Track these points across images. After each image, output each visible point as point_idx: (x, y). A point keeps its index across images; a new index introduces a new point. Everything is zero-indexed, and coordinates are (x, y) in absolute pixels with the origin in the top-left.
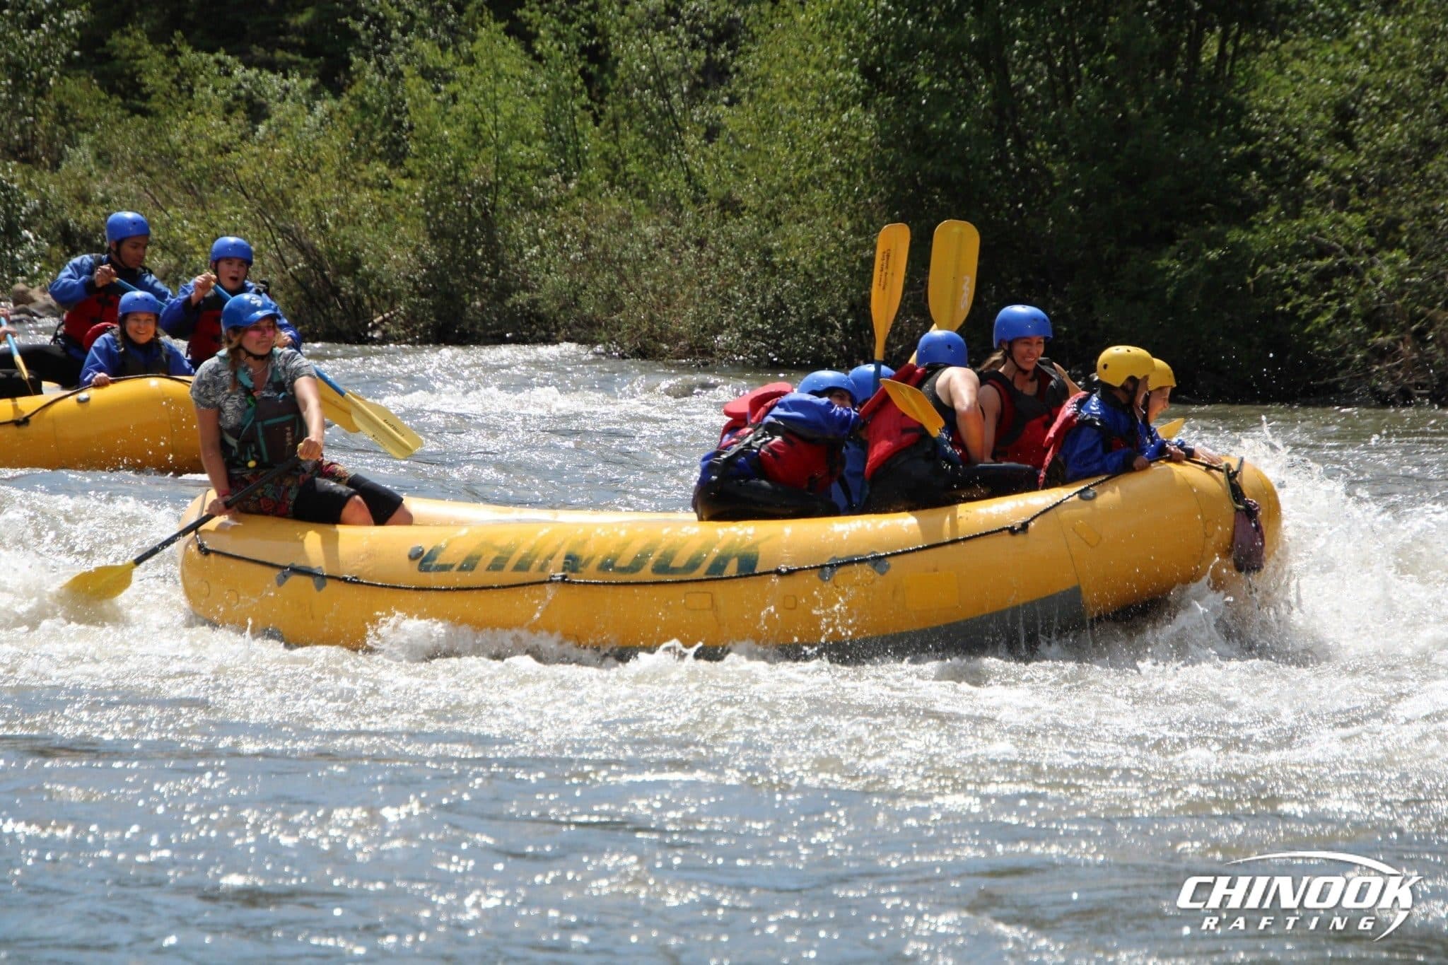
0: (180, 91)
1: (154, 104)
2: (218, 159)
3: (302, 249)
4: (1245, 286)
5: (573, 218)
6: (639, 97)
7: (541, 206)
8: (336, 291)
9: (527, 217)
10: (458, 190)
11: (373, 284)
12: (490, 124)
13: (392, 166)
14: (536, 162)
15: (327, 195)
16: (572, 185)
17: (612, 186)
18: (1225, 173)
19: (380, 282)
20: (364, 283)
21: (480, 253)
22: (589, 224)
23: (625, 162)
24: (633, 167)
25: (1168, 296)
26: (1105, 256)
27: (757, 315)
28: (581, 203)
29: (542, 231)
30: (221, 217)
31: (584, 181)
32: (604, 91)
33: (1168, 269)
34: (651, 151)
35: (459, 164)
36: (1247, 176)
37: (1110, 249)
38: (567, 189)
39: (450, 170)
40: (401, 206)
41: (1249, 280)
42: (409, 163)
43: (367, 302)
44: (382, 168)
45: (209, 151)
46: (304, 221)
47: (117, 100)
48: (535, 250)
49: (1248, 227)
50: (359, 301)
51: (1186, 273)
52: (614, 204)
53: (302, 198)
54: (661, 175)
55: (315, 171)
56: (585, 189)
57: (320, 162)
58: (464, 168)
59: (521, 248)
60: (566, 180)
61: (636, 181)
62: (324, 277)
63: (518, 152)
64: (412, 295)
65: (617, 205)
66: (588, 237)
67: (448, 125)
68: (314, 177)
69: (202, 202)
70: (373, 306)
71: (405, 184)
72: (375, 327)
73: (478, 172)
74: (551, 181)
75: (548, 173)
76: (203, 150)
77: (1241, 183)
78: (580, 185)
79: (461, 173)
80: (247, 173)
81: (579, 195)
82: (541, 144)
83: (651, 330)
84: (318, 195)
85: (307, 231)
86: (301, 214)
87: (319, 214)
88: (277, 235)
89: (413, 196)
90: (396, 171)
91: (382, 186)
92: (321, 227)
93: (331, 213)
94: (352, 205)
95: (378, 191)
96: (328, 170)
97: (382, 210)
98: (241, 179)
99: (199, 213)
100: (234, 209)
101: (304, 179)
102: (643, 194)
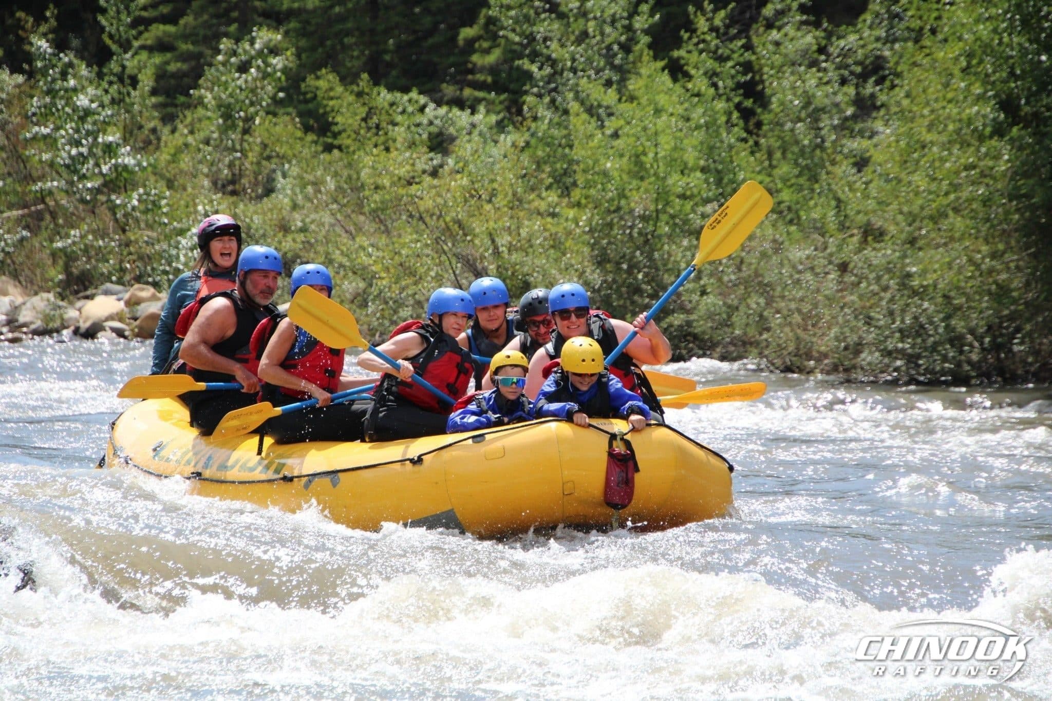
0: (369, 129)
1: (344, 140)
2: (401, 191)
6: (792, 130)
9: (685, 243)
10: (621, 218)
12: (651, 155)
13: (562, 196)
14: (695, 191)
15: (500, 224)
21: (640, 276)
24: (786, 195)
27: (897, 335)
30: (403, 245)
32: (759, 125)
34: (803, 180)
35: (622, 195)
39: (613, 199)
40: (569, 233)
42: (576, 194)
44: (553, 197)
45: (393, 184)
46: (480, 248)
47: (312, 137)
53: (478, 226)
54: (812, 203)
55: (490, 201)
57: (493, 194)
58: (626, 197)
61: (789, 209)
63: (676, 182)
67: (610, 159)
68: (488, 207)
69: (387, 231)
71: (571, 213)
73: (639, 201)
75: (706, 201)
76: (387, 183)
79: (623, 202)
80: (427, 204)
82: (699, 174)
83: (798, 349)
84: (492, 224)
85: (483, 257)
86: (477, 242)
87: (493, 241)
88: (454, 261)
89: (577, 225)
90: (566, 200)
91: (553, 215)
92: (497, 253)
93: (503, 240)
94: (524, 232)
95: (549, 219)
96: (500, 201)
97: (554, 237)
98: (422, 209)
99: (384, 241)
100: (415, 236)
101: (480, 208)
102: (795, 220)
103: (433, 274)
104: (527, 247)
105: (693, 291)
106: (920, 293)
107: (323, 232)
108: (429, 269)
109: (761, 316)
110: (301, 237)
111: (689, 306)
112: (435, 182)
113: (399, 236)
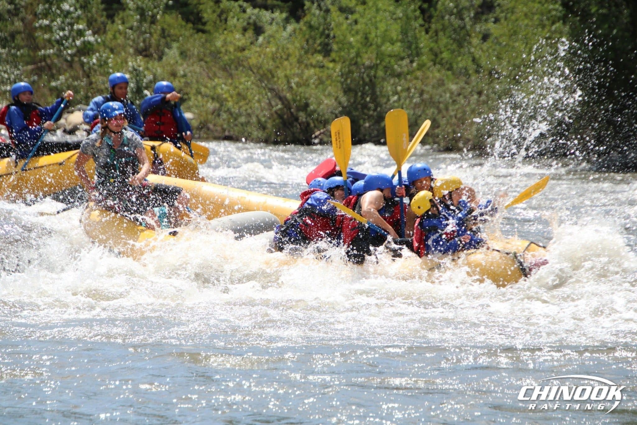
0: (221, 20)
1: (208, 27)
2: (239, 54)
3: (280, 98)
5: (415, 82)
6: (449, 19)
7: (399, 76)
8: (297, 119)
9: (392, 81)
10: (357, 68)
11: (315, 116)
12: (374, 34)
13: (325, 56)
14: (396, 53)
15: (293, 71)
16: (415, 65)
17: (435, 64)
19: (318, 114)
20: (311, 115)
21: (368, 99)
22: (423, 84)
23: (441, 52)
24: (445, 55)
28: (419, 74)
29: (399, 88)
30: (241, 83)
31: (421, 62)
32: (431, 17)
34: (454, 47)
35: (358, 55)
38: (412, 66)
39: (354, 58)
40: (329, 76)
42: (333, 55)
43: (312, 125)
44: (320, 57)
45: (235, 51)
46: (281, 85)
47: (190, 25)
48: (396, 98)
50: (308, 124)
52: (435, 74)
53: (280, 73)
54: (460, 59)
55: (287, 59)
56: (421, 67)
57: (289, 55)
58: (361, 57)
59: (388, 96)
60: (412, 62)
61: (447, 62)
62: (291, 112)
63: (387, 48)
65: (437, 74)
66: (423, 90)
67: (353, 36)
68: (286, 63)
69: (231, 76)
70: (315, 126)
71: (331, 65)
72: (316, 137)
73: (368, 58)
74: (404, 62)
75: (402, 59)
76: (232, 50)
78: (418, 64)
79: (359, 59)
80: (253, 61)
81: (418, 69)
82: (399, 44)
84: (288, 72)
85: (283, 89)
86: (279, 81)
87: (288, 81)
89: (335, 71)
90: (327, 59)
92: (290, 87)
94: (305, 76)
95: (318, 69)
96: (293, 59)
97: (320, 78)
98: (250, 64)
99: (230, 81)
100: (247, 78)
101: (281, 63)
102: (450, 69)
103: (256, 98)
108: (255, 96)
113: (238, 79)
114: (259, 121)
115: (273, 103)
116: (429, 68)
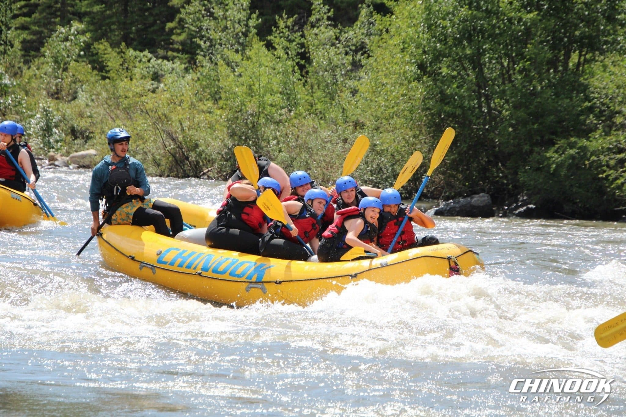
0: (123, 69)
1: (111, 74)
2: (137, 99)
3: (173, 140)
4: (585, 165)
5: (292, 128)
6: (323, 76)
7: (278, 123)
8: (187, 158)
9: (272, 127)
10: (242, 115)
11: (203, 156)
12: (257, 86)
13: (214, 104)
14: (277, 103)
15: (185, 116)
16: (292, 113)
17: (310, 114)
18: (579, 115)
19: (206, 154)
20: (200, 155)
21: (251, 143)
22: (299, 131)
23: (315, 104)
24: (319, 106)
25: (552, 169)
26: (524, 151)
27: (370, 173)
28: (295, 121)
29: (278, 134)
30: (138, 125)
31: (297, 112)
32: (307, 73)
33: (552, 157)
34: (327, 99)
35: (243, 104)
36: (588, 116)
37: (527, 147)
38: (290, 115)
39: (238, 106)
40: (217, 121)
41: (587, 162)
42: (221, 103)
43: (201, 164)
44: (210, 104)
45: (133, 96)
46: (175, 127)
47: (96, 72)
48: (275, 142)
49: (588, 139)
50: (198, 163)
51: (559, 159)
52: (310, 122)
53: (174, 117)
54: (331, 110)
55: (180, 105)
56: (298, 116)
57: (181, 102)
58: (245, 105)
59: (269, 141)
60: (290, 111)
61: (321, 112)
62: (182, 152)
63: (268, 99)
64: (221, 160)
65: (311, 123)
66: (298, 137)
67: (238, 87)
68: (179, 108)
69: (131, 118)
70: (203, 165)
71: (219, 112)
72: (204, 174)
73: (251, 107)
74: (283, 111)
75: (282, 108)
76: (131, 96)
77: (585, 120)
78: (296, 114)
79: (243, 107)
80: (150, 106)
81: (295, 118)
82: (279, 95)
83: (323, 178)
84: (180, 116)
85: (176, 132)
86: (173, 124)
87: (181, 124)
88: (162, 133)
89: (221, 117)
90: (216, 106)
91: (210, 113)
92: (183, 130)
93: (186, 124)
94: (196, 120)
95: (208, 115)
96: (185, 105)
97: (210, 123)
98: (147, 108)
99: (129, 123)
100: (144, 121)
101: (175, 108)
102: (323, 118)
103: (152, 139)
104: (197, 127)
105: (275, 150)
106: (380, 153)
107: (100, 118)
108: (150, 137)
109: (307, 162)
110: (89, 120)
111: (273, 157)
112: (154, 95)
113: (137, 121)
114: (154, 160)
115: (167, 143)
116: (304, 118)
